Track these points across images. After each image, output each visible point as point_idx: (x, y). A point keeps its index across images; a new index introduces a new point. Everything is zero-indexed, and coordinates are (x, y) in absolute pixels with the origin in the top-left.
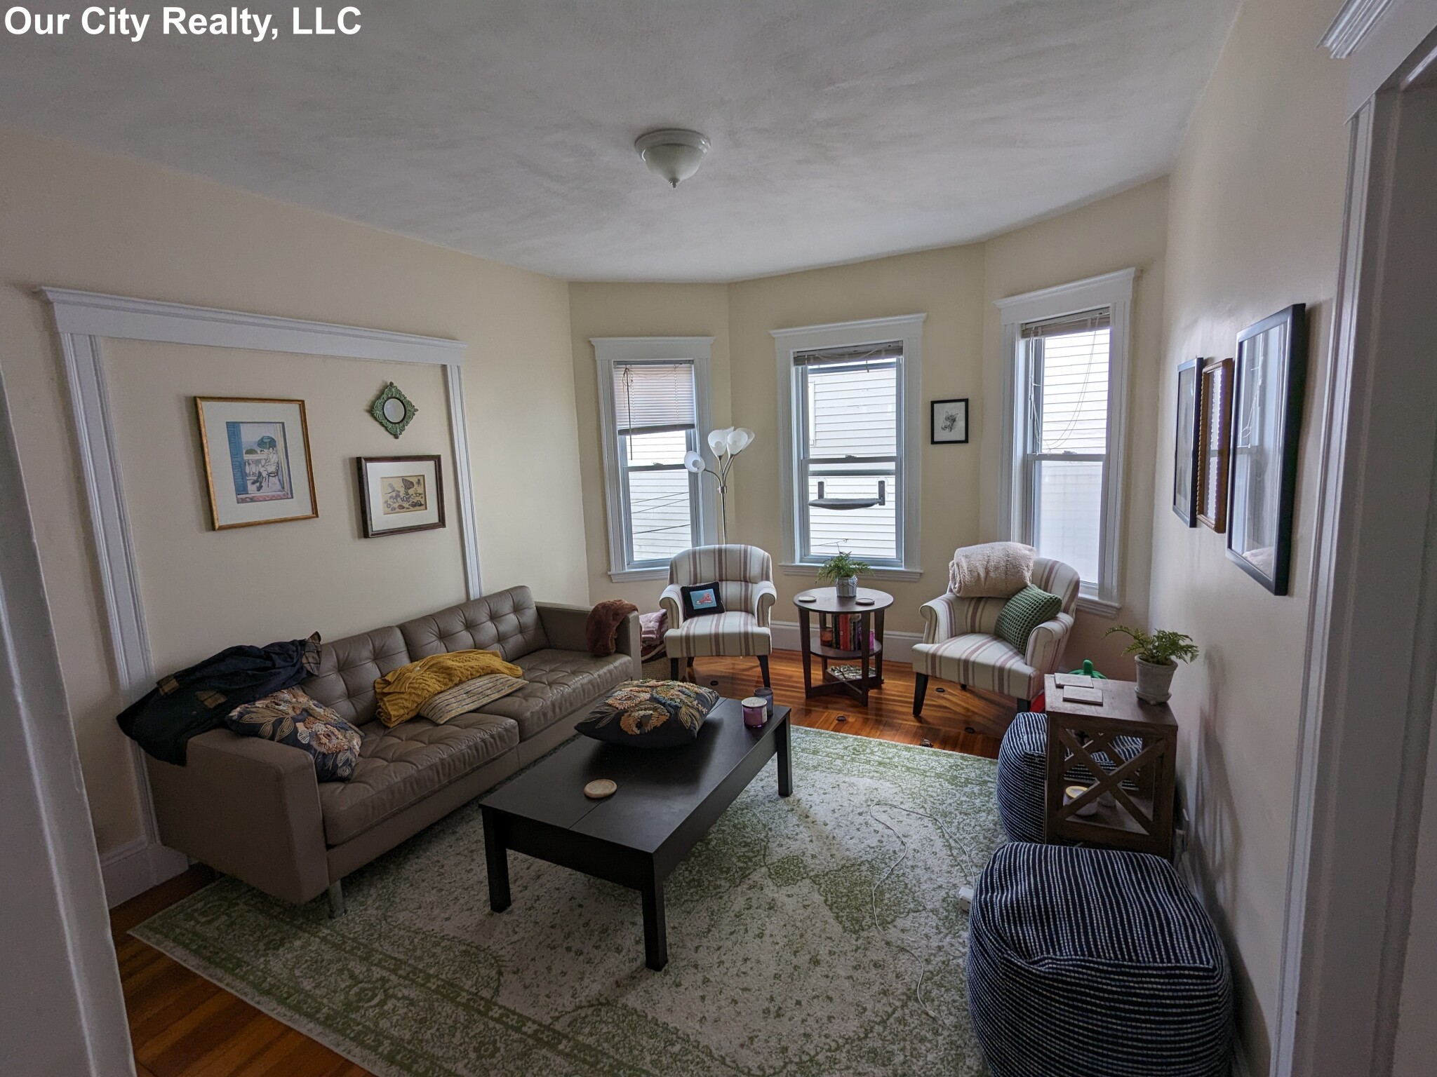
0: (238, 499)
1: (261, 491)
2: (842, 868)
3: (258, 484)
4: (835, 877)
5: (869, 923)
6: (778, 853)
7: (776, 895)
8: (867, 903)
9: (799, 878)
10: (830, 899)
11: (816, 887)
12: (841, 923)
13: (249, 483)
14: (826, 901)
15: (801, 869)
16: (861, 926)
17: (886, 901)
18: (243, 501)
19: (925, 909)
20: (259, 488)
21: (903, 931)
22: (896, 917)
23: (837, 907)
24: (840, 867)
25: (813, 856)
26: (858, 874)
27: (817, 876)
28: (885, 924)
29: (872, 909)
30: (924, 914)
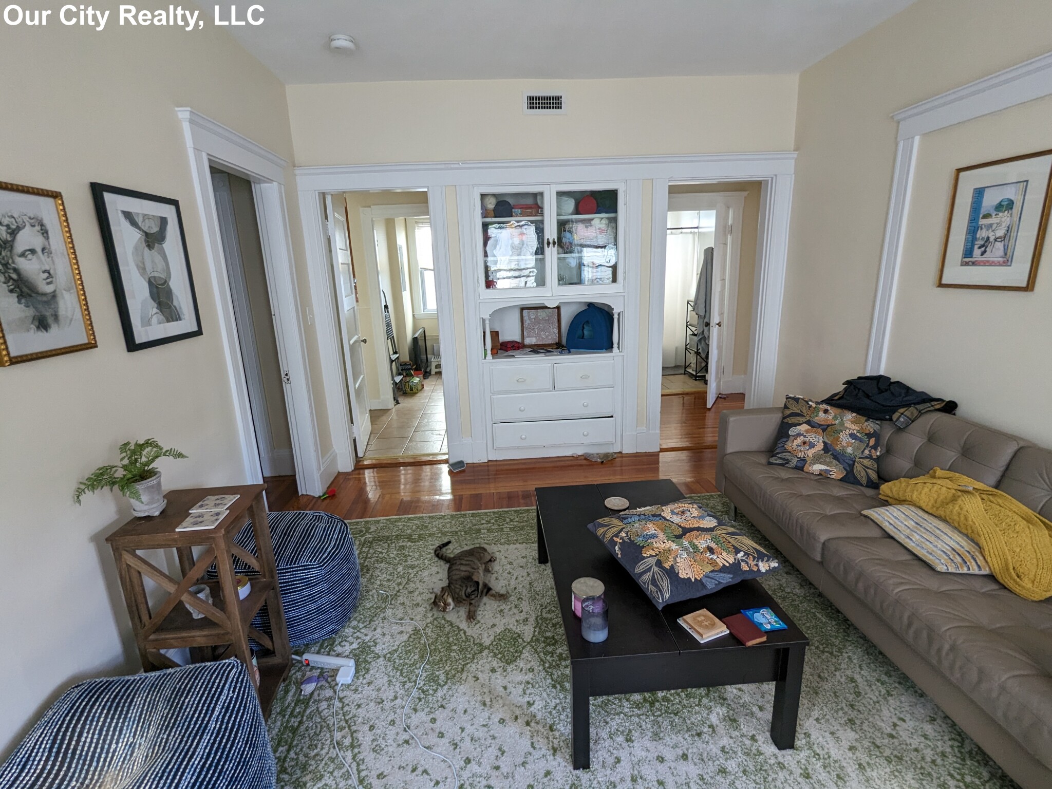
0: (962, 262)
1: (984, 256)
2: (463, 670)
3: (983, 249)
4: (466, 657)
5: (427, 629)
6: (528, 659)
7: (504, 621)
8: (432, 643)
9: (495, 643)
10: (463, 635)
11: (477, 641)
12: (448, 621)
13: (976, 247)
14: (465, 633)
15: (497, 652)
16: (433, 625)
17: (417, 651)
18: (967, 264)
19: (385, 657)
20: (983, 253)
21: (402, 632)
22: (408, 641)
23: (454, 631)
24: (465, 669)
25: (493, 670)
26: (447, 668)
27: (481, 652)
28: (416, 631)
29: (428, 640)
30: (385, 652)
